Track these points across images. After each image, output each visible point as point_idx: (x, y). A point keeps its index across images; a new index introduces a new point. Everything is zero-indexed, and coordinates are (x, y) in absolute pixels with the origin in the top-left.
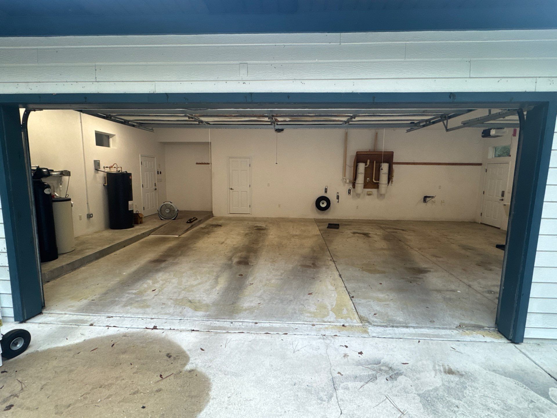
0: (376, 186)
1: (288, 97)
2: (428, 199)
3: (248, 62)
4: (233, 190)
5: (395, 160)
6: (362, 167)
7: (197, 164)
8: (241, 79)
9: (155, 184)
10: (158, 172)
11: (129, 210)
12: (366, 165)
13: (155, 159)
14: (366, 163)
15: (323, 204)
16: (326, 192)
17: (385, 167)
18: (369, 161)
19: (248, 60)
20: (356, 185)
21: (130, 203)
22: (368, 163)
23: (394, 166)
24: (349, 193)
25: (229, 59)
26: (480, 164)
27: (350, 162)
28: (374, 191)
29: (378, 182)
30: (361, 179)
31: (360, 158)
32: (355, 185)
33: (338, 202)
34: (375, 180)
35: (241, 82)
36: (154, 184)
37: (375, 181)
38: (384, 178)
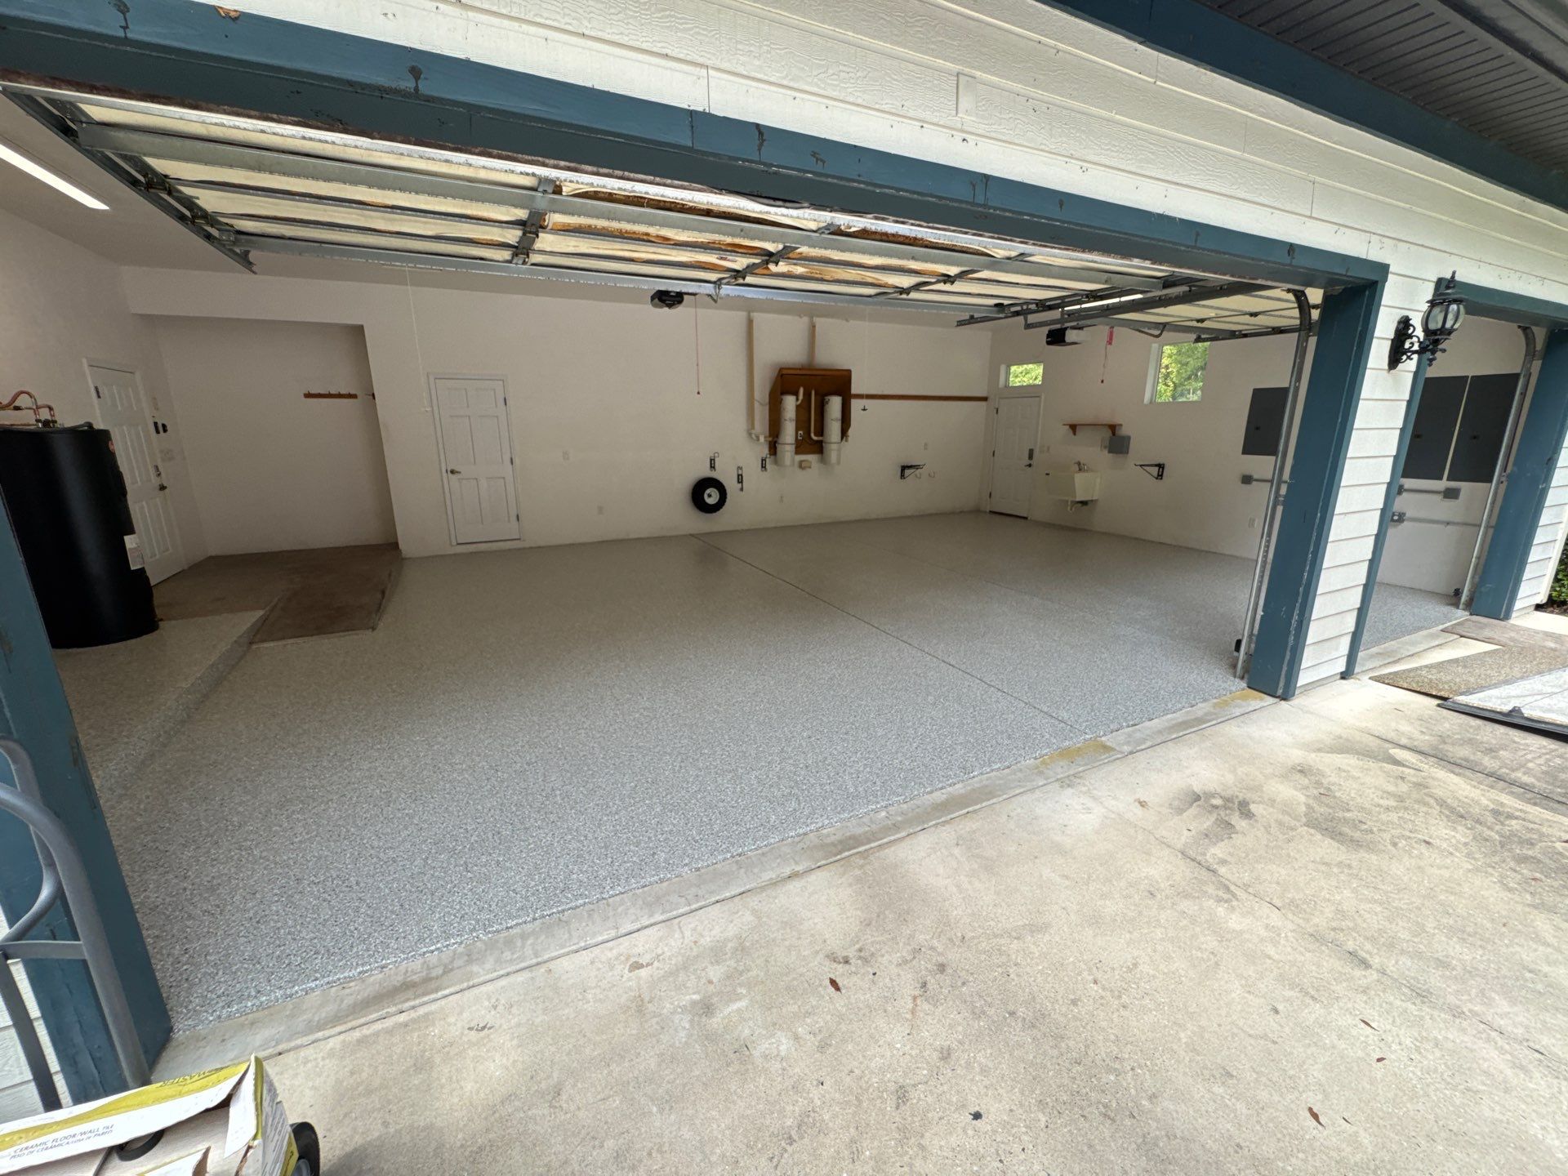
0: (819, 448)
1: (1061, 204)
2: (907, 472)
3: (978, 74)
4: (459, 476)
5: (854, 391)
6: (790, 403)
7: (308, 395)
8: (959, 126)
9: (157, 468)
10: (156, 424)
11: (133, 568)
12: (797, 399)
13: (138, 376)
14: (796, 394)
15: (710, 496)
16: (712, 467)
17: (835, 404)
18: (801, 391)
19: (979, 70)
20: (779, 447)
21: (130, 541)
22: (801, 397)
23: (856, 405)
24: (764, 467)
25: (933, 50)
26: (985, 399)
27: (762, 393)
28: (812, 458)
29: (820, 438)
30: (789, 432)
31: (786, 381)
32: (775, 448)
33: (742, 489)
34: (815, 435)
35: (959, 136)
36: (152, 472)
37: (815, 438)
38: (834, 428)
